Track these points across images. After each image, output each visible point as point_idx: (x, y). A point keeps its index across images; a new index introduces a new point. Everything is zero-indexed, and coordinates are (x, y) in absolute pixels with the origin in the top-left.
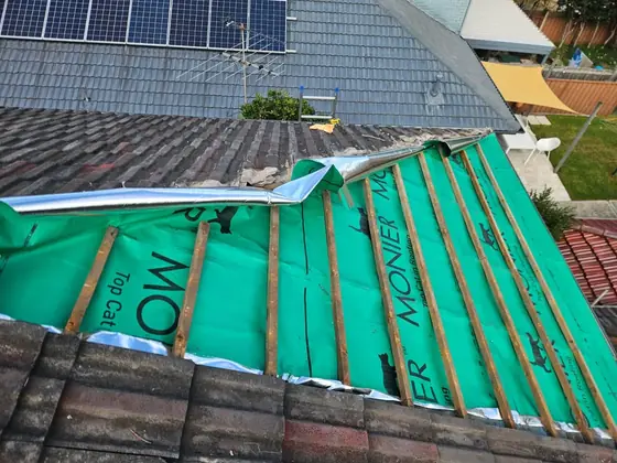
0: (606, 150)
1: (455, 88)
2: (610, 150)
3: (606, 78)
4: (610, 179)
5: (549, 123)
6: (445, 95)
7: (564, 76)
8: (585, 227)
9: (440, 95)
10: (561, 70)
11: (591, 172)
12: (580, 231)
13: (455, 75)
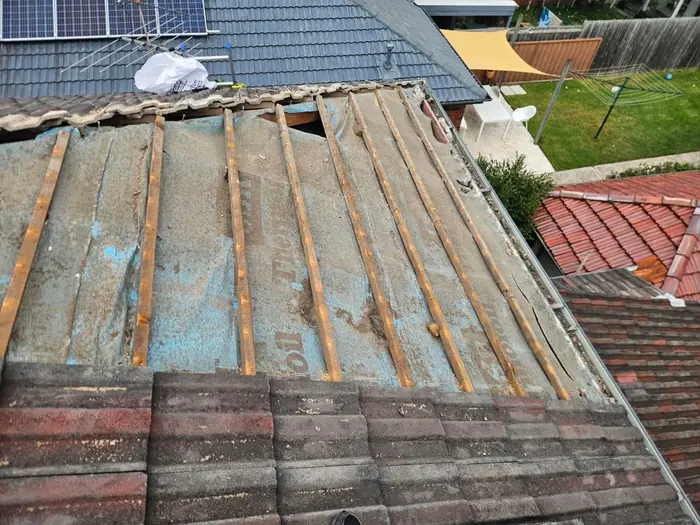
0: (586, 113)
1: (410, 59)
2: (591, 113)
3: (575, 35)
4: (593, 144)
5: (524, 93)
6: (400, 66)
7: (532, 37)
8: (564, 192)
9: (395, 68)
10: (527, 31)
11: (572, 139)
12: (560, 197)
13: (408, 43)
